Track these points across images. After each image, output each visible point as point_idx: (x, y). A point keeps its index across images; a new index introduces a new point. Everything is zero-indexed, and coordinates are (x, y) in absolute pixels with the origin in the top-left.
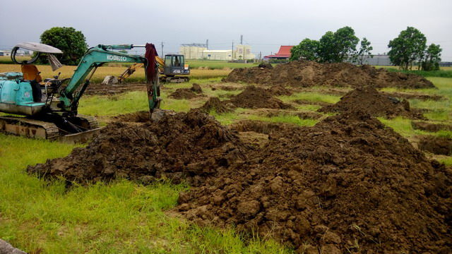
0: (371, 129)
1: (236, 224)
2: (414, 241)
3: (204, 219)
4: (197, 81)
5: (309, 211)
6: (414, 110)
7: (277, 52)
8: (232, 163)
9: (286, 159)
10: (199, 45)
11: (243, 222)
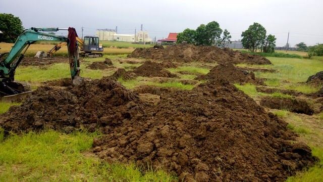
0: (230, 92)
1: (136, 160)
2: (257, 168)
3: (112, 157)
4: (109, 57)
5: (188, 149)
6: (258, 79)
7: (167, 37)
8: (134, 116)
9: (172, 113)
10: (110, 30)
11: (141, 159)
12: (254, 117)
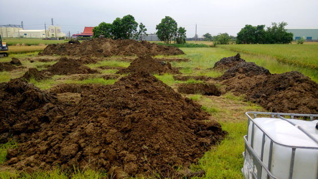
0: (150, 82)
1: (60, 165)
3: (32, 167)
4: (16, 56)
5: (115, 143)
6: (174, 68)
7: (82, 32)
8: (53, 119)
9: (96, 110)
10: (15, 26)
11: (65, 162)
12: (173, 104)
